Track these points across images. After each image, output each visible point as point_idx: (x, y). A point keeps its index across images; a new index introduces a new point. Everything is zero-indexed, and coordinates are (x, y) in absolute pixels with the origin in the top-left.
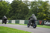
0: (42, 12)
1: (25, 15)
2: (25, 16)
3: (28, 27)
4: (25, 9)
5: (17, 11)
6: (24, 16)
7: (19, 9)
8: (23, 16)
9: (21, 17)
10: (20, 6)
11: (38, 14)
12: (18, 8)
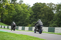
1: (48, 21)
4: (49, 13)
5: (39, 16)
7: (42, 14)
10: (43, 10)
12: (40, 12)
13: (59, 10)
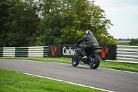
0: (73, 25)
1: (27, 36)
2: (28, 39)
3: (75, 66)
4: (28, 18)
5: (6, 24)
6: (24, 39)
8: (22, 38)
9: (18, 41)
11: (61, 30)
12: (8, 16)
13: (50, 10)
